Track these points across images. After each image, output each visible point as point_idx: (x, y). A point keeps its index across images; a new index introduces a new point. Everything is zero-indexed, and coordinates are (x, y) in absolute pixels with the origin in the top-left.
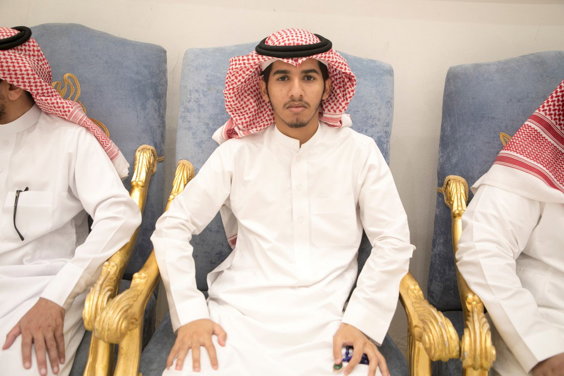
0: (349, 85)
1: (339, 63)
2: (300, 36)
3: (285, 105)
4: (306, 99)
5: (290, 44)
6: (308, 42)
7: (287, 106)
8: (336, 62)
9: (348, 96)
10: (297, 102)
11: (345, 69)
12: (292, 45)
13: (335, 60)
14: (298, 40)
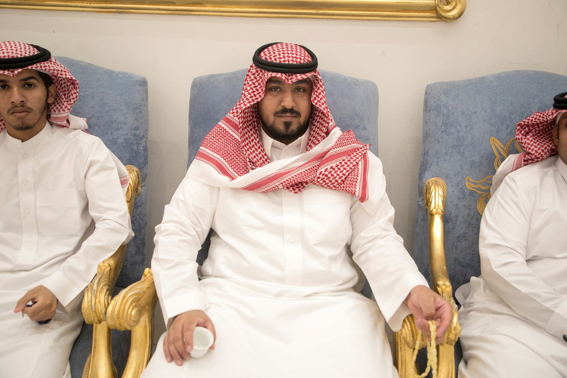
0: (72, 88)
1: (58, 70)
2: (15, 49)
3: (9, 111)
4: (28, 104)
5: (5, 56)
6: (24, 54)
7: (11, 112)
8: (54, 70)
9: (71, 97)
10: (19, 107)
11: (66, 75)
12: (7, 57)
13: (51, 68)
14: (12, 53)
